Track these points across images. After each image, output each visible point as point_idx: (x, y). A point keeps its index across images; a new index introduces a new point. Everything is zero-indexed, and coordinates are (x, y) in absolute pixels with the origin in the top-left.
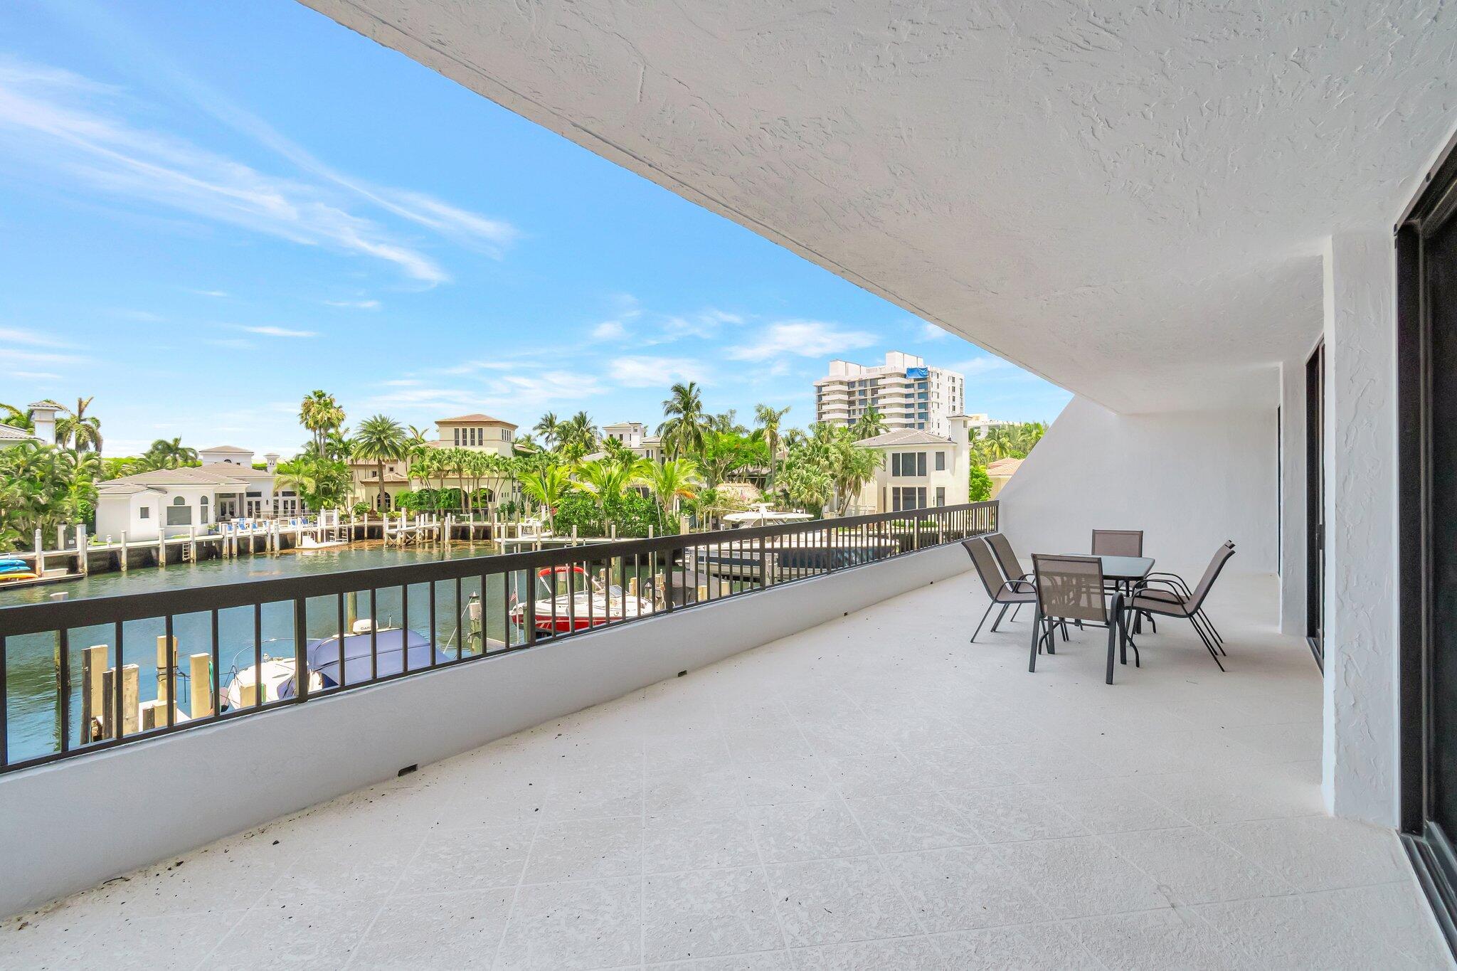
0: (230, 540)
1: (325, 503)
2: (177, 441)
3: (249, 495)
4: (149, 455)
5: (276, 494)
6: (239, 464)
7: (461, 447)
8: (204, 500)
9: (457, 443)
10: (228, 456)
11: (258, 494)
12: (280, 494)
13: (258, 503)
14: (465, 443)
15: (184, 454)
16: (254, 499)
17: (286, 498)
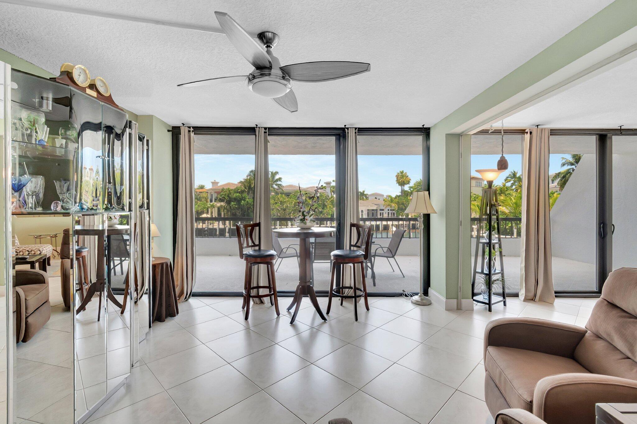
1: (401, 214)
2: (364, 192)
3: (381, 210)
5: (388, 210)
6: (376, 198)
8: (362, 211)
10: (376, 196)
11: (383, 210)
12: (390, 210)
13: (383, 213)
15: (366, 195)
16: (382, 212)
17: (391, 212)
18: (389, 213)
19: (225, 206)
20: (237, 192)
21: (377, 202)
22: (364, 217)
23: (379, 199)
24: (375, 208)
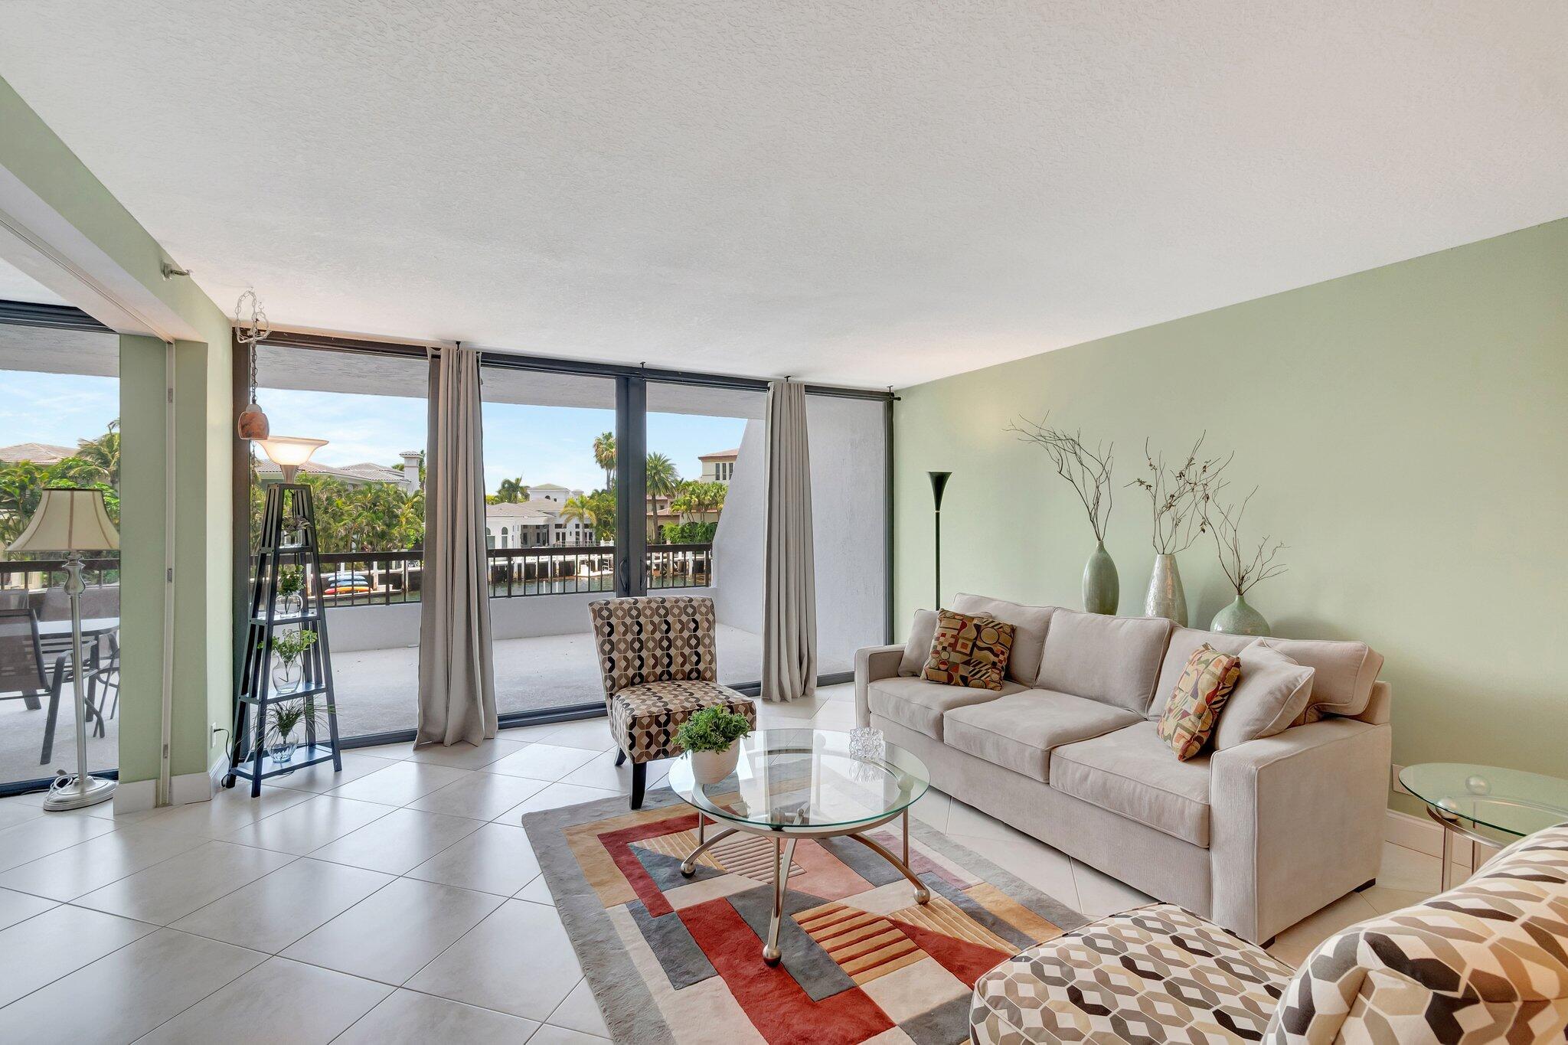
0: (520, 566)
1: (605, 535)
2: (518, 480)
3: (558, 526)
4: (499, 492)
5: (577, 526)
6: (548, 497)
7: (721, 481)
8: (505, 531)
9: (718, 478)
10: (549, 493)
11: (562, 526)
12: (580, 526)
13: (564, 534)
14: (724, 478)
15: (524, 490)
16: (561, 531)
17: (584, 530)
18: (577, 534)
19: (9, 519)
20: (63, 476)
21: (551, 506)
22: (510, 546)
23: (555, 500)
24: (541, 522)
